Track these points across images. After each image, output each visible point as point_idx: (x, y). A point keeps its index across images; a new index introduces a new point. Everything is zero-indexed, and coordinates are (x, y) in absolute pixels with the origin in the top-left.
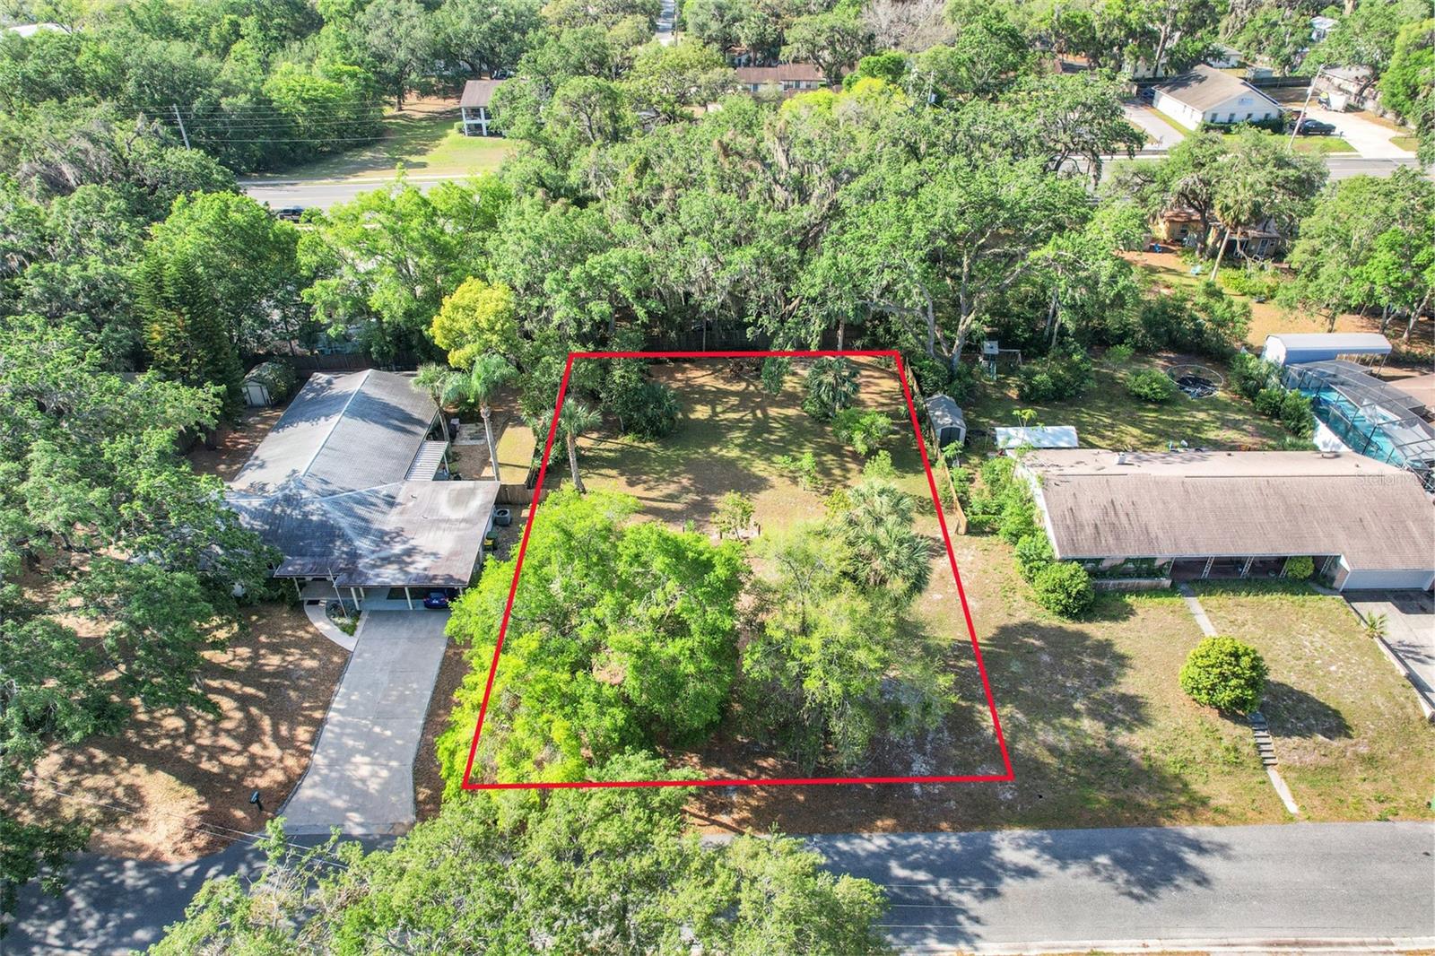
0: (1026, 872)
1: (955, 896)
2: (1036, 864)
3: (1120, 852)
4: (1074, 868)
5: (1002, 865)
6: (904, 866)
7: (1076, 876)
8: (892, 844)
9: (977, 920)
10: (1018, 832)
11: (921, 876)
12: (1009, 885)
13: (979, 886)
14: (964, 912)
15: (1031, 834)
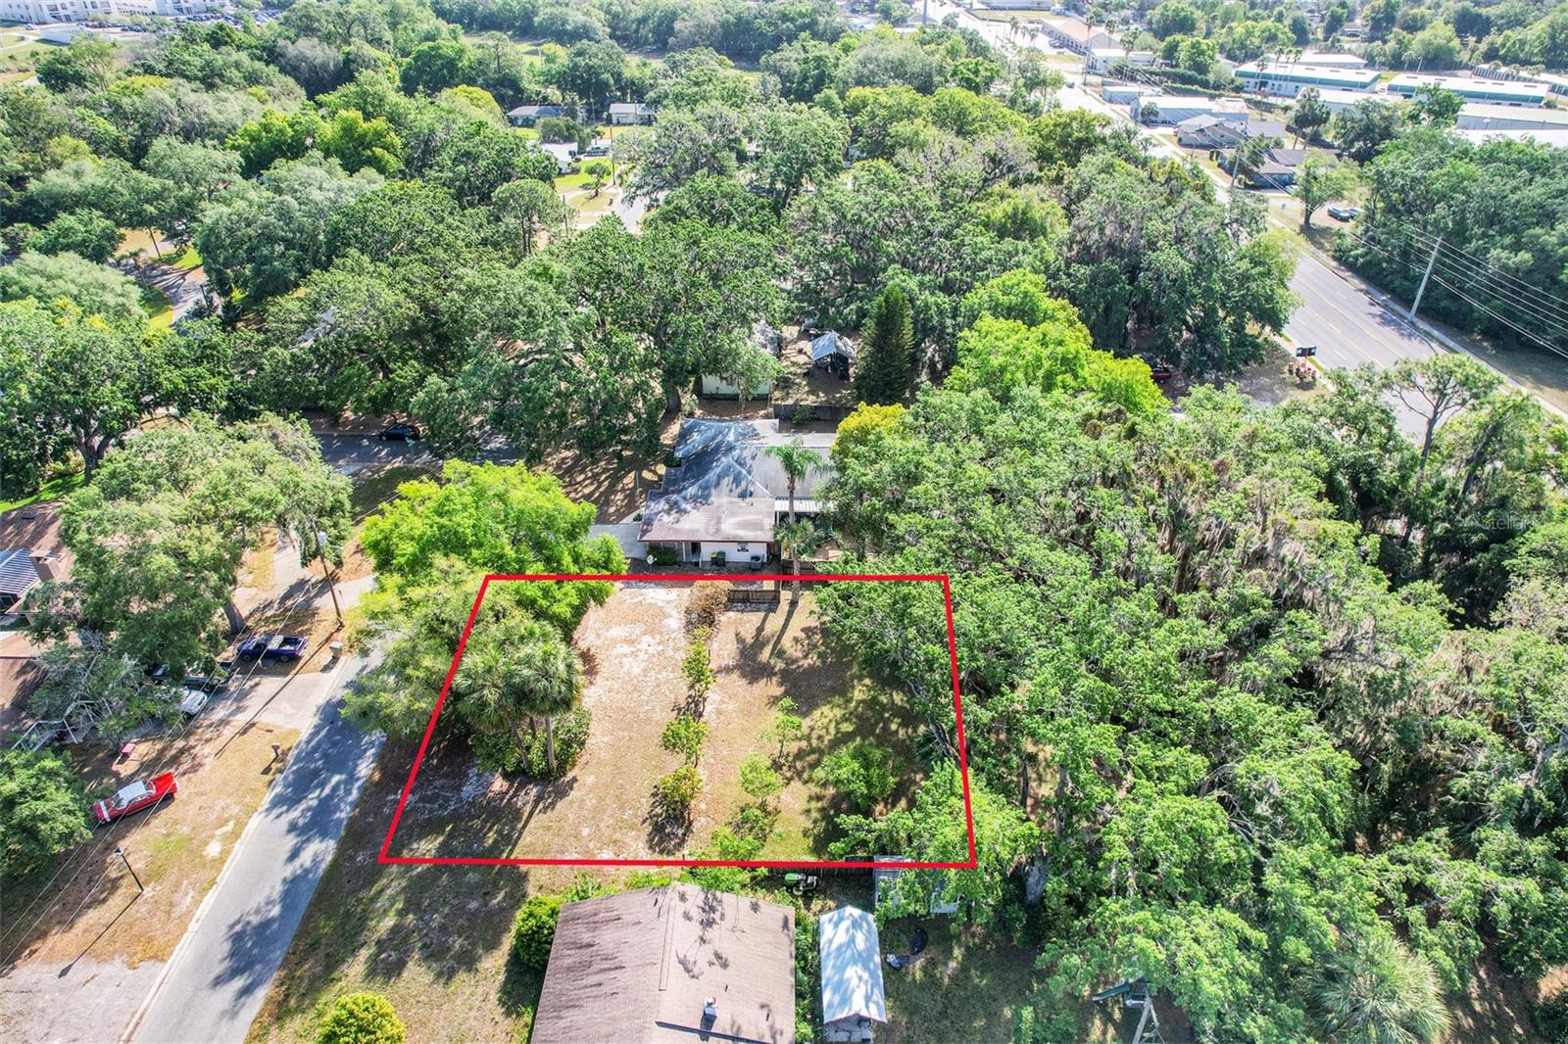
0: (294, 854)
1: (302, 806)
2: (297, 863)
3: (275, 926)
4: (279, 888)
5: (308, 840)
6: (338, 784)
7: (273, 888)
8: (358, 779)
9: (278, 817)
10: (329, 858)
11: (327, 790)
12: (291, 841)
13: (301, 822)
14: (288, 811)
15: (324, 866)
